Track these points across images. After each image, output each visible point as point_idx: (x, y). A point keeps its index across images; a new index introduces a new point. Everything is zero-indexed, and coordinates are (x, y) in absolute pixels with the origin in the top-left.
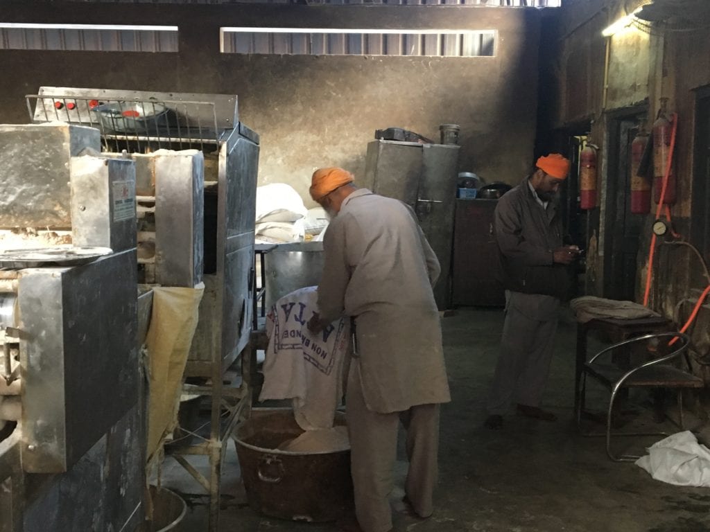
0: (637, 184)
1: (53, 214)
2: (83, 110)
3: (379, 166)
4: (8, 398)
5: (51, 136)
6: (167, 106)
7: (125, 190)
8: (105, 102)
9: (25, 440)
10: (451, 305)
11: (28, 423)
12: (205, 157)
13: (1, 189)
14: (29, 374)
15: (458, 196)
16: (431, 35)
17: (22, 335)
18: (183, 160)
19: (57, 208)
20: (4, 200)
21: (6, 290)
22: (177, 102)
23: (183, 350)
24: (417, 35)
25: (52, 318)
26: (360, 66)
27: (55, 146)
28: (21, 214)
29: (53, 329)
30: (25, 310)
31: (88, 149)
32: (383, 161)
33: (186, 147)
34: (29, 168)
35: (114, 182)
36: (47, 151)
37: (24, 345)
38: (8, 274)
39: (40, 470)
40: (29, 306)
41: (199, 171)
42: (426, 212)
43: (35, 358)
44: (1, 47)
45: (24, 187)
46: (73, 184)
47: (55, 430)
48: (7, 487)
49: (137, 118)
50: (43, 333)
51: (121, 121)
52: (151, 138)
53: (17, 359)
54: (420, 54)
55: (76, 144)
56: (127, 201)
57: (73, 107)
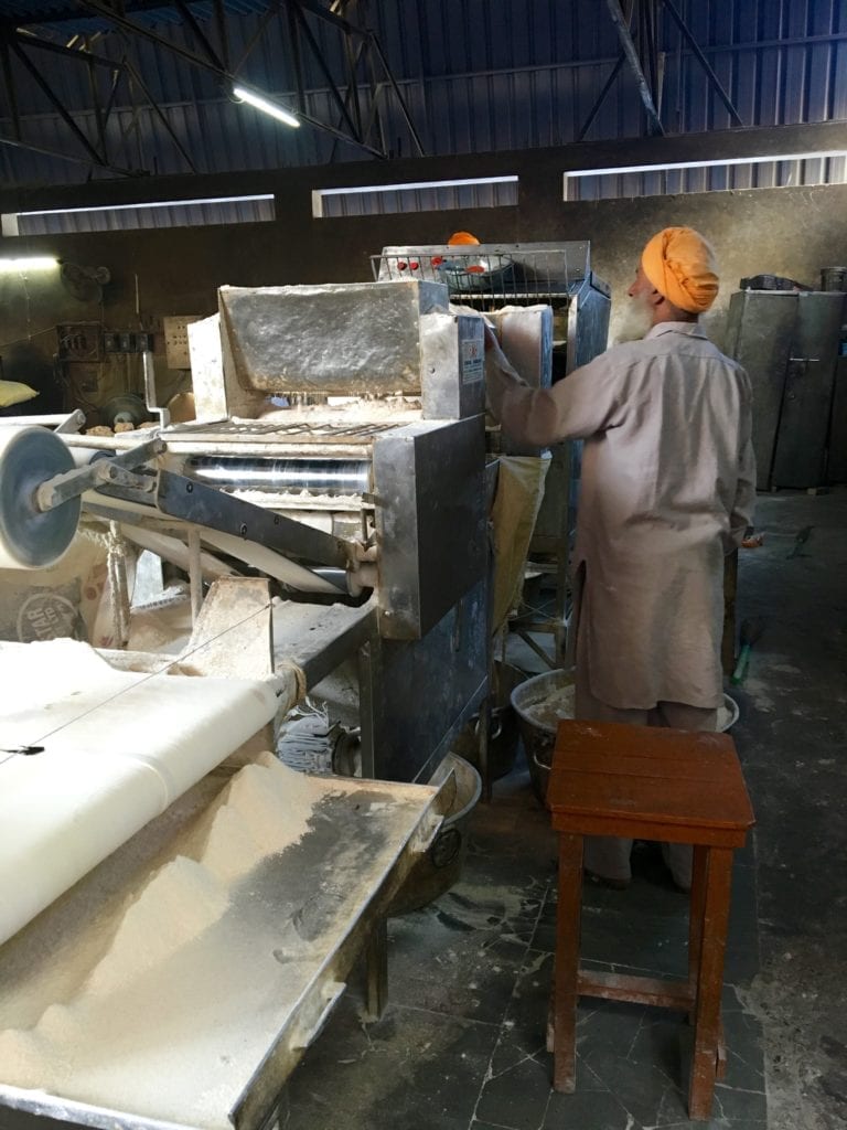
1: (403, 377)
2: (427, 269)
3: (743, 321)
4: (366, 563)
5: (400, 293)
6: (513, 258)
7: (474, 350)
8: (448, 259)
9: (382, 606)
10: (826, 483)
11: (384, 589)
12: (555, 314)
13: (351, 353)
14: (384, 541)
15: (840, 353)
16: (813, 160)
17: (377, 501)
18: (532, 317)
19: (406, 371)
20: (355, 364)
21: (362, 455)
22: (524, 252)
23: (529, 524)
24: (795, 161)
25: (406, 484)
26: (725, 204)
27: (404, 305)
28: (371, 379)
29: (407, 495)
30: (379, 475)
31: (436, 305)
32: (748, 316)
33: (533, 302)
34: (378, 328)
35: (464, 341)
36: (396, 310)
37: (379, 510)
38: (362, 439)
39: (396, 637)
40: (383, 472)
41: (548, 329)
42: (799, 373)
43: (389, 524)
44: (338, 214)
45: (374, 350)
46: (422, 345)
47: (410, 597)
48: (367, 651)
49: (482, 274)
50: (397, 500)
51: (465, 279)
52: (497, 296)
53: (372, 525)
54: (797, 184)
55: (425, 302)
56: (476, 362)
57: (416, 267)
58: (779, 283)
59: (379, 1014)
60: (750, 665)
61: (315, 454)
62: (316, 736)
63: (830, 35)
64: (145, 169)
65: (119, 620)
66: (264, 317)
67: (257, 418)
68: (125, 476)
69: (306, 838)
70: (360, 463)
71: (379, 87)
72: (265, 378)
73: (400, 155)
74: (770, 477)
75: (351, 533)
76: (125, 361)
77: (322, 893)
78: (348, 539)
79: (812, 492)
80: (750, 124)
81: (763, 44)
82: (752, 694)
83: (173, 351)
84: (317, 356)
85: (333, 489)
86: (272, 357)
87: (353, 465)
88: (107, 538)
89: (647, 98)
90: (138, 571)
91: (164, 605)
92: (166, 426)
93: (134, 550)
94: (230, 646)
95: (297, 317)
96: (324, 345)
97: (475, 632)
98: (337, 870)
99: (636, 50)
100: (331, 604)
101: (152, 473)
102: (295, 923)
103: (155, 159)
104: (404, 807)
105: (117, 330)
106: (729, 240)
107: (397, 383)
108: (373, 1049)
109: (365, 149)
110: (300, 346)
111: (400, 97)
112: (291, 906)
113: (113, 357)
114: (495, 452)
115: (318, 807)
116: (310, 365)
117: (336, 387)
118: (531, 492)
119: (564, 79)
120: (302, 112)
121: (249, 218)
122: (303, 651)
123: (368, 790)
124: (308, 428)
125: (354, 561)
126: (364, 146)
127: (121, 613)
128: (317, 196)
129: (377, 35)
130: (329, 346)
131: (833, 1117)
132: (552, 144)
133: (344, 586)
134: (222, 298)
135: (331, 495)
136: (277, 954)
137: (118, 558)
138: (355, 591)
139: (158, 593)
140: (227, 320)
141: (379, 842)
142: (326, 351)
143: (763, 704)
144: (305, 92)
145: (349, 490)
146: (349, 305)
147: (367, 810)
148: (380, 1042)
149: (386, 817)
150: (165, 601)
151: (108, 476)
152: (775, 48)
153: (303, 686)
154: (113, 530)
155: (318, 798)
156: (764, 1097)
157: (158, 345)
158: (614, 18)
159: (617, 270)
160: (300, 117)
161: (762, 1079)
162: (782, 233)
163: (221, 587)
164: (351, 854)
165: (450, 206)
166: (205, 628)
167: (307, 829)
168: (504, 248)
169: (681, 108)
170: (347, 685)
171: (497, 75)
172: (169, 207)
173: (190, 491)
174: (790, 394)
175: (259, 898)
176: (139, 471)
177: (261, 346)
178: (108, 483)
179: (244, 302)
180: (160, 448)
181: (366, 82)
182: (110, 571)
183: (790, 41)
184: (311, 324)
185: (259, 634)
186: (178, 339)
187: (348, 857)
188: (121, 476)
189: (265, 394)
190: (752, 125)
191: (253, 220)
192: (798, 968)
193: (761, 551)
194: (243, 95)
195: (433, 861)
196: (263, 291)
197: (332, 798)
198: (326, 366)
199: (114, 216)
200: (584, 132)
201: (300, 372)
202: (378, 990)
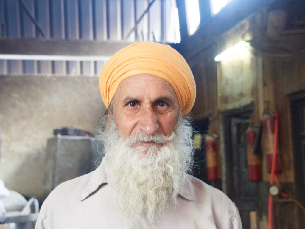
0: (252, 159)
3: (57, 156)
16: (87, 61)
24: (76, 61)
32: (61, 152)
54: (79, 74)
58: (78, 132)
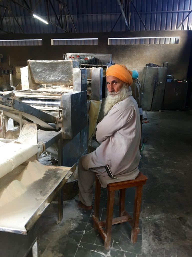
1: (69, 82)
2: (76, 58)
3: (146, 73)
4: (59, 122)
5: (68, 63)
6: (95, 57)
7: (85, 76)
8: (81, 56)
9: (63, 132)
10: (163, 109)
11: (64, 128)
12: (103, 70)
13: (57, 76)
14: (64, 117)
15: (167, 81)
16: (162, 38)
17: (62, 108)
18: (98, 70)
19: (70, 80)
20: (58, 78)
21: (59, 98)
22: (97, 56)
23: (97, 115)
24: (158, 39)
25: (69, 105)
26: (143, 47)
27: (69, 66)
28: (62, 82)
29: (69, 107)
30: (63, 103)
31: (77, 66)
32: (147, 72)
33: (99, 67)
34: (63, 71)
35: (82, 74)
36: (68, 67)
37: (63, 111)
38: (59, 95)
39: (66, 139)
40: (64, 102)
41: (102, 73)
42: (158, 85)
43: (65, 114)
44: (57, 45)
45: (63, 76)
46: (73, 75)
47: (69, 130)
48: (59, 141)
49: (88, 60)
50: (67, 108)
51: (84, 61)
52: (91, 65)
53: (61, 114)
54: (159, 44)
55: (74, 65)
56: (85, 79)
57: (73, 58)
58: (154, 65)
59: (61, 221)
60: (145, 148)
61: (49, 98)
62: (48, 160)
63: (166, 11)
64: (12, 32)
65: (4, 133)
66: (38, 67)
67: (36, 90)
68: (5, 100)
69: (43, 178)
70: (59, 100)
71: (67, 16)
72: (38, 81)
73: (71, 32)
74: (151, 107)
75: (57, 116)
76: (6, 77)
77: (46, 188)
78: (56, 117)
79: (160, 111)
80: (149, 29)
81: (152, 12)
82: (144, 154)
83: (17, 74)
84: (50, 76)
85: (53, 106)
86: (40, 76)
87: (57, 100)
88: (1, 115)
89: (126, 23)
90: (8, 123)
91: (14, 131)
92: (15, 91)
93: (8, 118)
94: (28, 138)
95: (45, 67)
96: (51, 74)
97: (85, 139)
98: (50, 183)
99: (124, 12)
100: (52, 131)
101: (11, 100)
102: (40, 193)
103: (14, 30)
104: (65, 171)
105: (4, 69)
106: (144, 55)
107: (68, 83)
108: (59, 228)
109: (63, 30)
110: (46, 74)
111: (72, 19)
112: (40, 190)
113: (3, 76)
114: (90, 99)
115: (46, 172)
116: (48, 78)
117: (54, 83)
118: (97, 108)
119: (109, 17)
120: (49, 21)
121: (36, 45)
122: (45, 140)
123: (57, 168)
124: (48, 92)
125: (57, 122)
126: (63, 29)
127: (4, 131)
128: (52, 40)
129: (67, 5)
130: (53, 74)
131: (155, 239)
132: (106, 32)
133: (55, 127)
134: (28, 63)
135: (52, 107)
136: (36, 199)
137: (4, 119)
138: (57, 129)
139: (13, 128)
140: (29, 67)
141: (59, 178)
142: (52, 75)
143: (147, 156)
144: (50, 16)
145: (56, 106)
146: (57, 65)
147: (57, 172)
148: (61, 227)
149: (61, 173)
150: (14, 130)
151: (1, 100)
152: (155, 13)
153: (45, 148)
154: (2, 113)
155: (47, 170)
156: (141, 236)
157: (14, 73)
158: (119, 5)
159: (119, 61)
160: (49, 22)
161: (141, 232)
162: (155, 54)
163: (26, 125)
164: (53, 180)
165: (83, 44)
166: (22, 134)
167: (44, 176)
168: (93, 54)
169: (134, 25)
170: (56, 149)
171: (94, 15)
172: (17, 41)
173: (20, 104)
174: (156, 90)
175: (33, 189)
176: (8, 99)
177: (38, 73)
178: (1, 101)
179: (33, 63)
180: (13, 94)
181: (64, 15)
182: (1, 122)
183: (158, 12)
184: (49, 69)
185: (34, 135)
186: (19, 72)
187: (52, 181)
188: (4, 100)
189: (38, 84)
190: (149, 30)
191: (37, 45)
192: (150, 210)
193: (148, 124)
194: (35, 16)
195: (74, 188)
196: (38, 61)
197: (50, 170)
198: (52, 78)
199: (4, 43)
200: (113, 29)
201: (46, 79)
202: (61, 216)
